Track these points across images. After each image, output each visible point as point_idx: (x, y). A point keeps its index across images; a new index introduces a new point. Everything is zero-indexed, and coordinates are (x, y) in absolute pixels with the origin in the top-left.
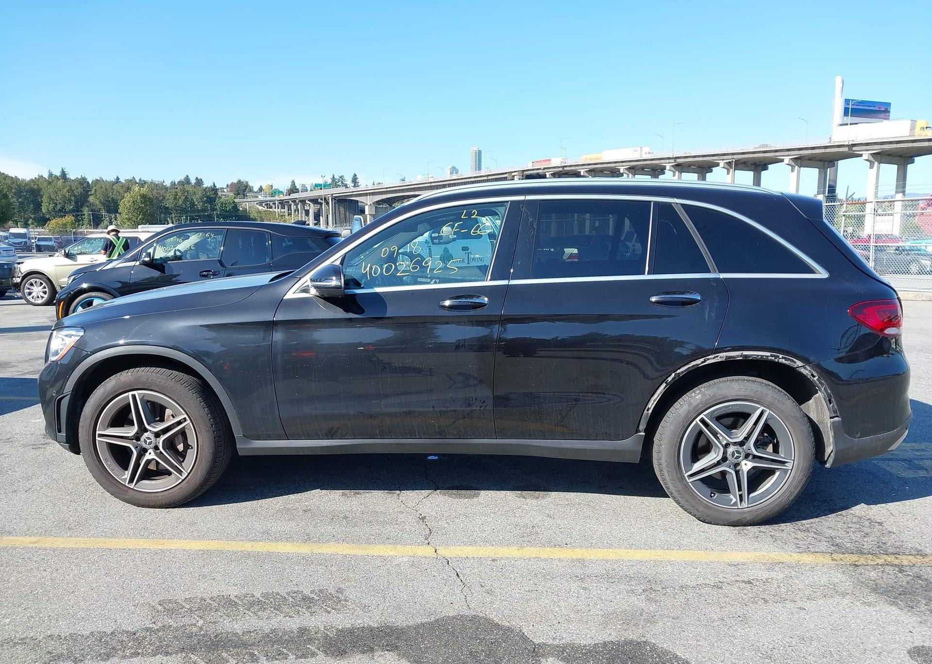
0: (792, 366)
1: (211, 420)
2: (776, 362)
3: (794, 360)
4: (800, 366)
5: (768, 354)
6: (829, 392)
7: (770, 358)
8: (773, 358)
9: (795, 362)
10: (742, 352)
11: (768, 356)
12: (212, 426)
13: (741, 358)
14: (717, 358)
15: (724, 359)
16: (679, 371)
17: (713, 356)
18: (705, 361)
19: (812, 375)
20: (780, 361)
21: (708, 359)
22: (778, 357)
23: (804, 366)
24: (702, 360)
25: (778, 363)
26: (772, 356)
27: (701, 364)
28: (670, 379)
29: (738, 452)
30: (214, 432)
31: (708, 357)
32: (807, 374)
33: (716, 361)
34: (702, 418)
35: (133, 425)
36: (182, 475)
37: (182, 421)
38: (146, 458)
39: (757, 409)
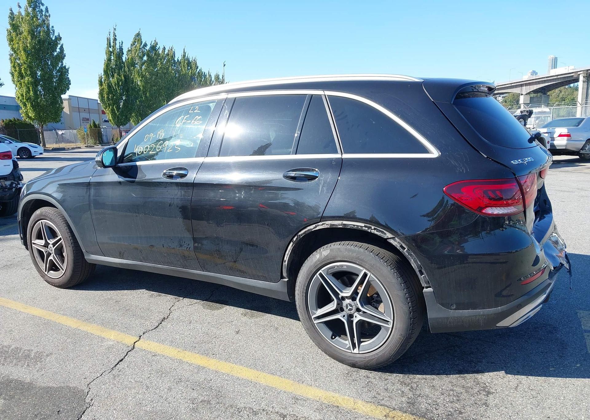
0: (382, 237)
1: (72, 240)
2: (369, 232)
3: (385, 231)
4: (389, 237)
5: (363, 225)
6: (419, 263)
7: (364, 228)
8: (367, 229)
9: (385, 234)
10: (342, 221)
11: (362, 227)
12: (72, 244)
13: (341, 227)
14: (324, 225)
15: (329, 227)
16: (300, 233)
17: (322, 224)
18: (316, 227)
19: (401, 246)
20: (373, 231)
21: (318, 225)
22: (371, 227)
23: (394, 238)
24: (314, 225)
25: (371, 233)
26: (365, 227)
27: (313, 229)
28: (295, 239)
29: (351, 305)
30: (73, 247)
31: (318, 224)
32: (396, 245)
33: (323, 228)
34: (321, 273)
35: (43, 239)
36: (63, 270)
37: (60, 239)
38: (49, 258)
39: (361, 271)
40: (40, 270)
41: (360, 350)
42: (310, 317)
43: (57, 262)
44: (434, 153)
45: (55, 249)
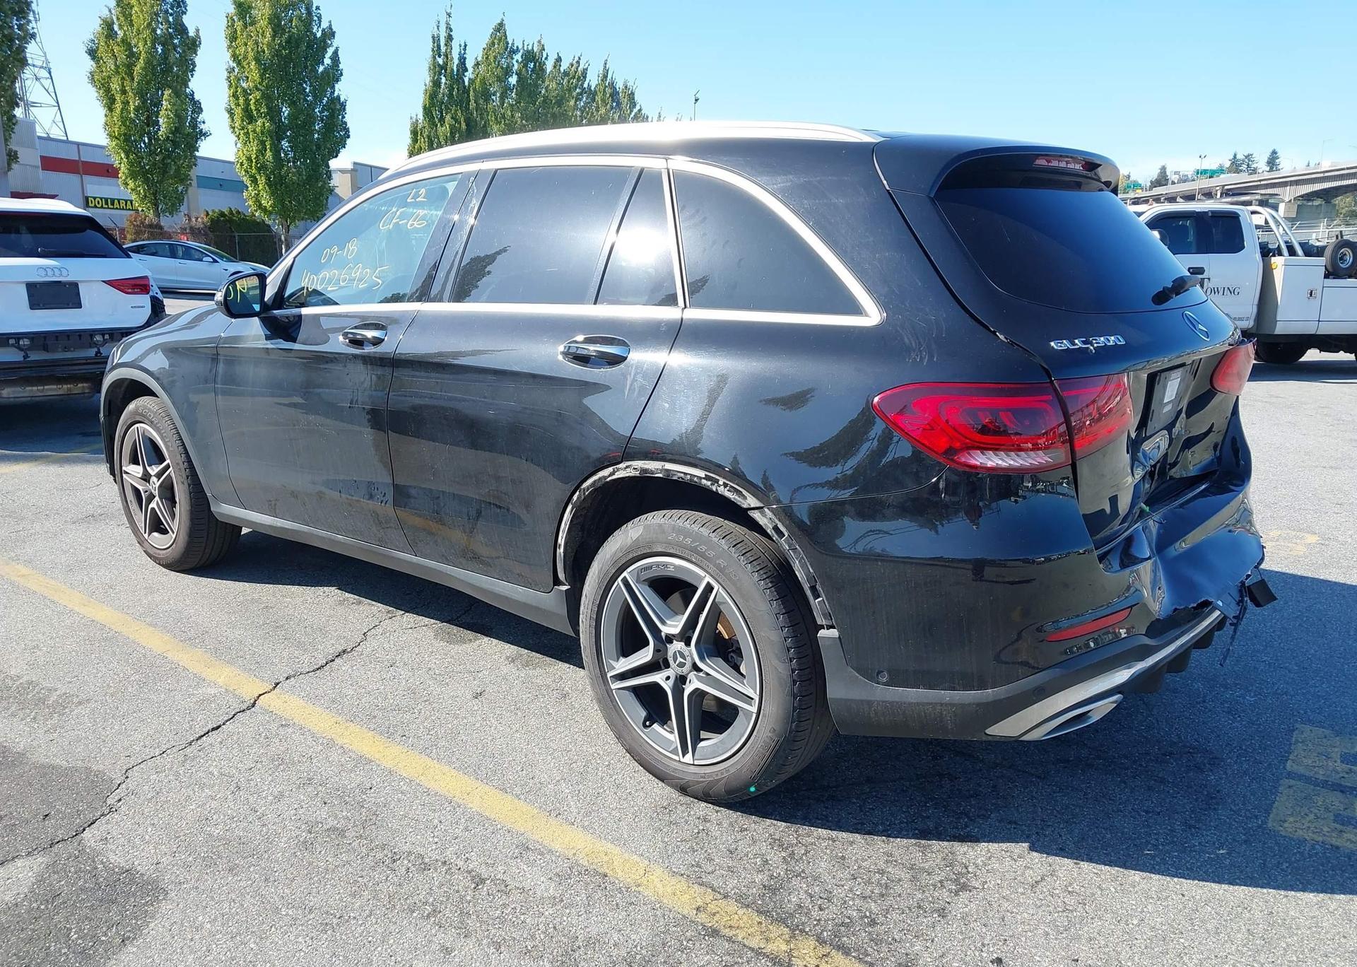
0: (739, 503)
1: (187, 470)
2: (713, 491)
3: (744, 492)
4: (752, 506)
5: (702, 474)
6: (811, 571)
7: (704, 482)
8: (709, 483)
9: (745, 498)
10: (663, 463)
11: (701, 478)
12: (188, 478)
13: (660, 475)
14: (628, 470)
15: (637, 474)
16: (585, 485)
17: (624, 466)
18: (613, 474)
19: (776, 529)
20: (721, 490)
21: (618, 470)
22: (717, 481)
23: (762, 508)
24: (611, 469)
25: (716, 493)
26: (707, 478)
27: (609, 476)
28: (575, 498)
30: (189, 485)
31: (617, 466)
32: (766, 525)
33: (627, 475)
34: (625, 578)
35: (139, 465)
36: (173, 532)
37: (168, 467)
38: (151, 506)
39: (701, 579)
40: (136, 529)
41: (695, 757)
42: (604, 675)
43: (164, 516)
44: (872, 316)
45: (160, 486)
